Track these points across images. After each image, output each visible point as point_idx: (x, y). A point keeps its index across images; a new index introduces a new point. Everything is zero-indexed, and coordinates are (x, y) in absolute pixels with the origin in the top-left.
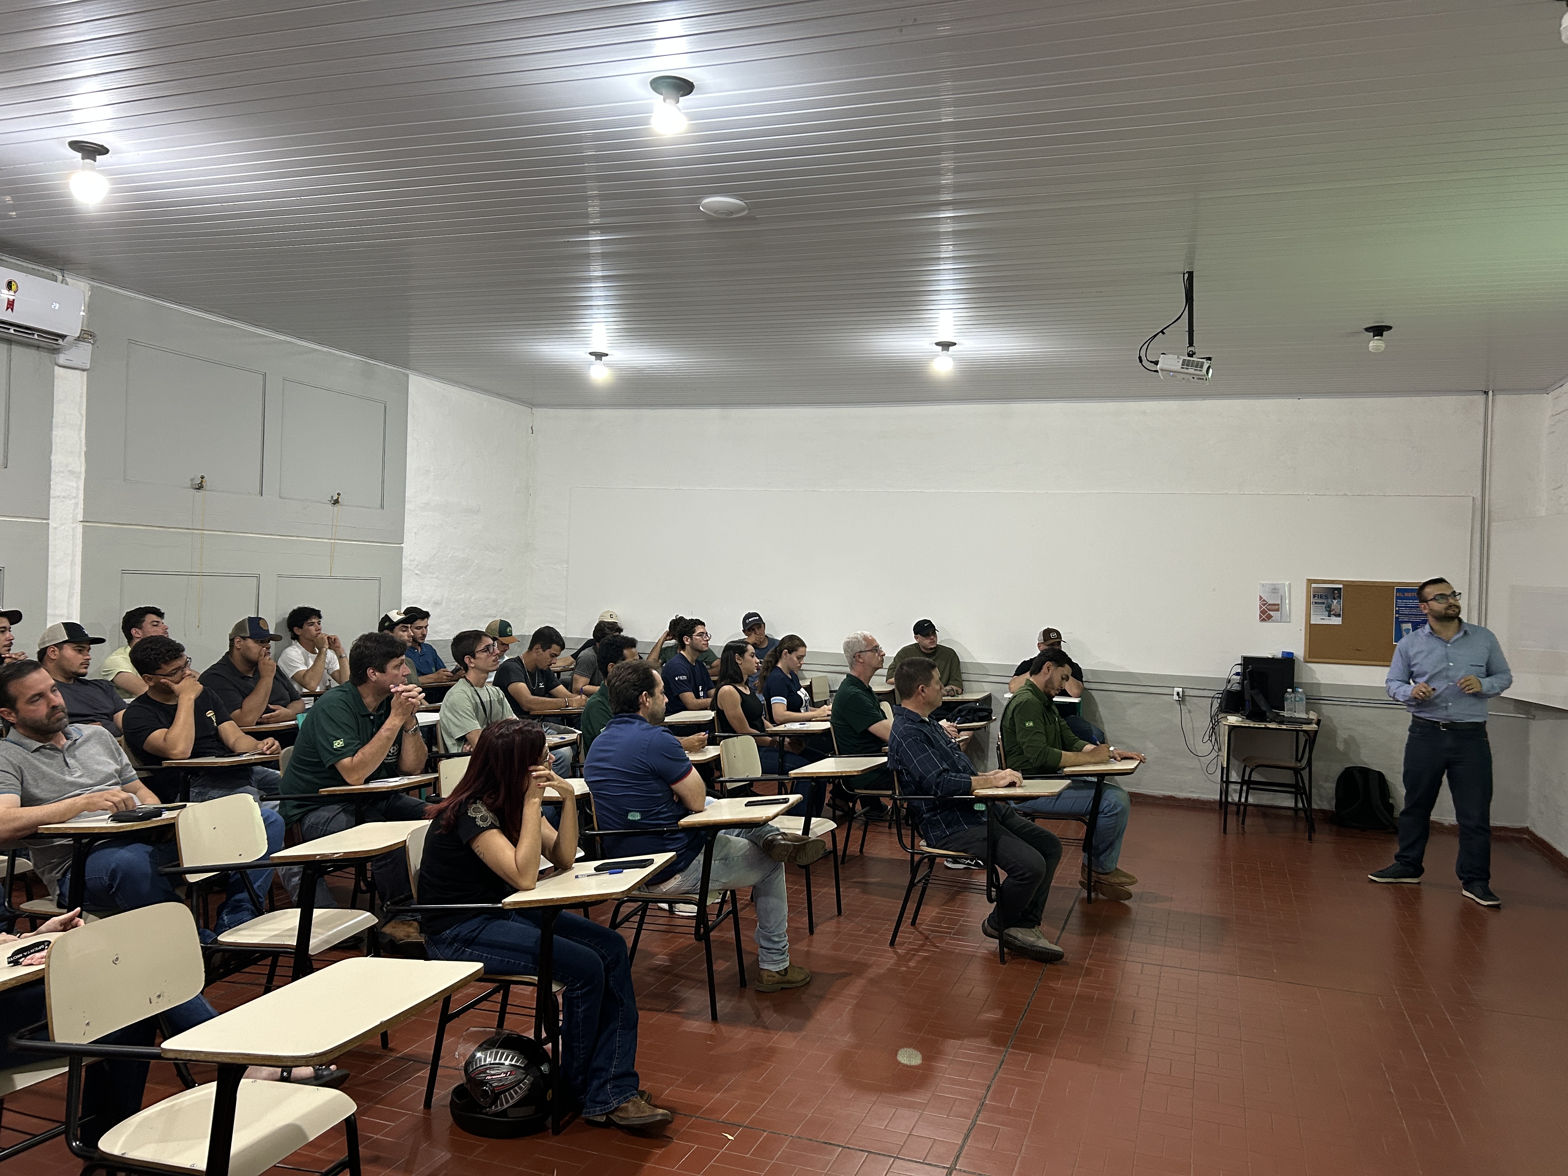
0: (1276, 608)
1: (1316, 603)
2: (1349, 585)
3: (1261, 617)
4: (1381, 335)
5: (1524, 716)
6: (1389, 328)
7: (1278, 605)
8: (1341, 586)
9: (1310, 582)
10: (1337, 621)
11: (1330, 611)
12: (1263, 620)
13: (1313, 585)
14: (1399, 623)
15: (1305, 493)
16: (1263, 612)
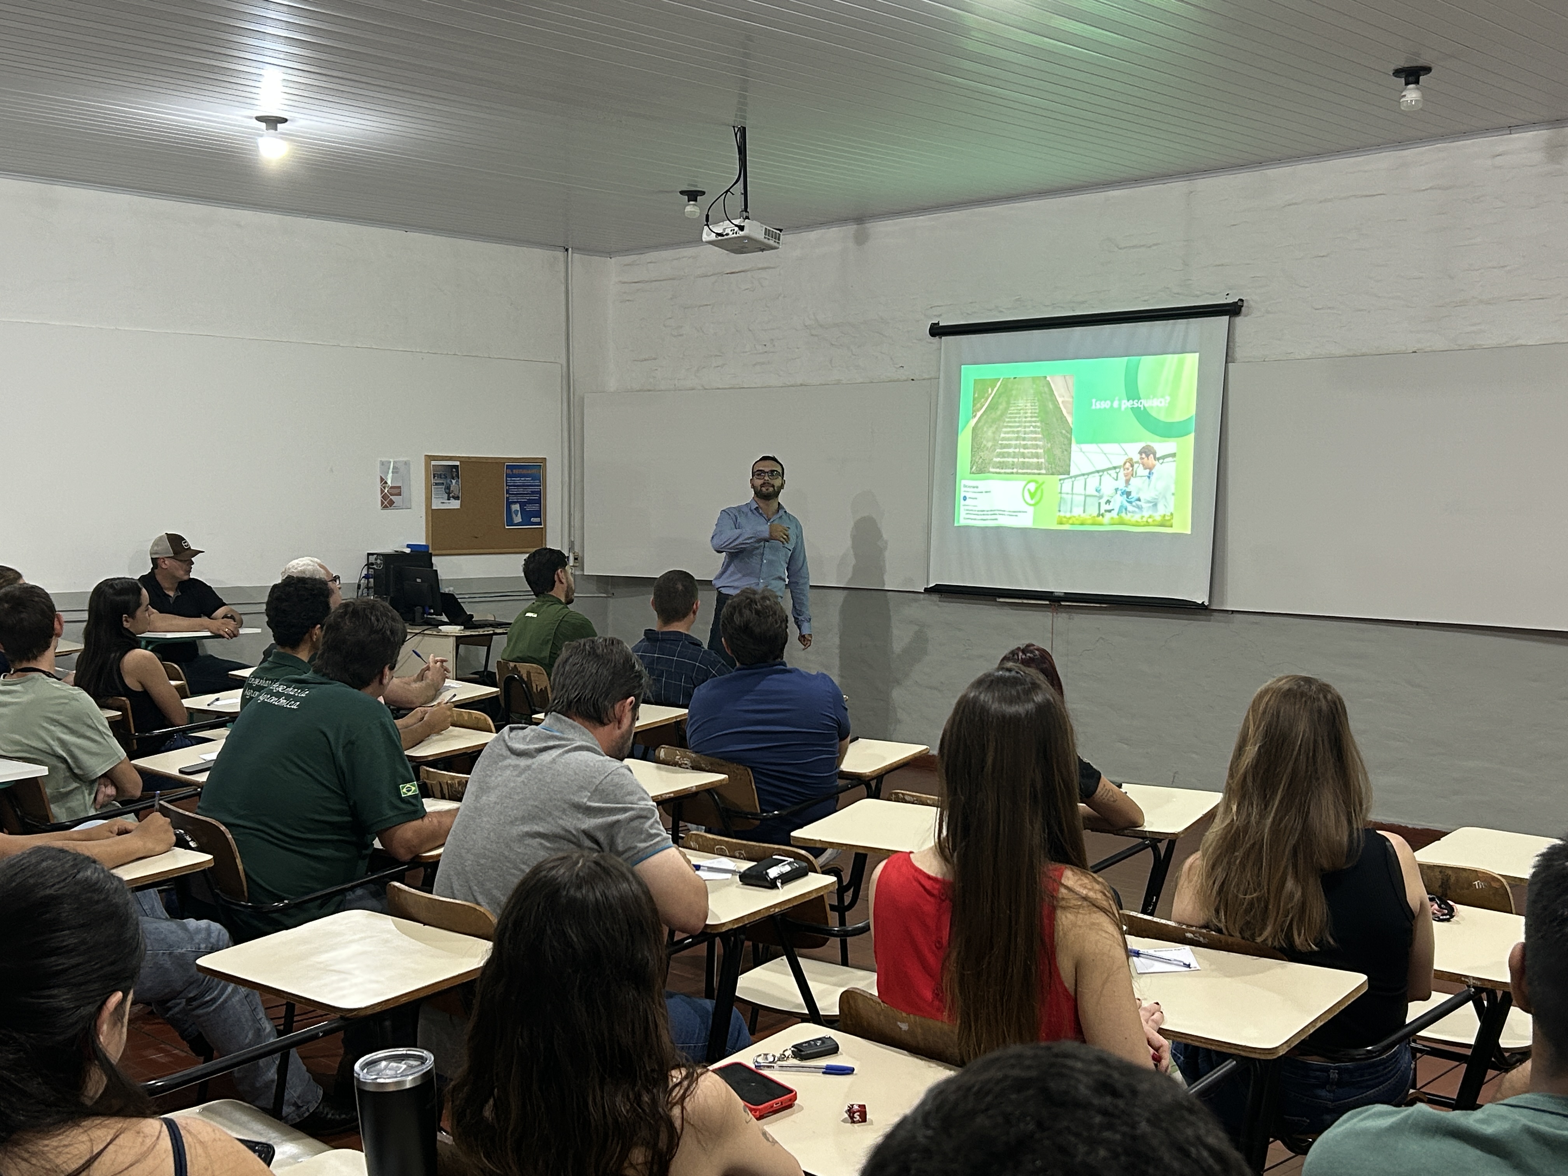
0: (397, 491)
1: (436, 484)
2: (466, 461)
3: (382, 503)
4: (696, 200)
5: (605, 595)
6: (703, 193)
7: (400, 487)
8: (458, 463)
9: (430, 458)
10: (455, 504)
11: (449, 494)
12: (385, 507)
13: (433, 463)
14: (509, 504)
15: (418, 350)
16: (384, 497)
